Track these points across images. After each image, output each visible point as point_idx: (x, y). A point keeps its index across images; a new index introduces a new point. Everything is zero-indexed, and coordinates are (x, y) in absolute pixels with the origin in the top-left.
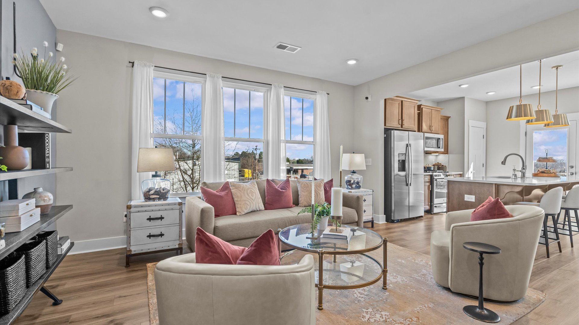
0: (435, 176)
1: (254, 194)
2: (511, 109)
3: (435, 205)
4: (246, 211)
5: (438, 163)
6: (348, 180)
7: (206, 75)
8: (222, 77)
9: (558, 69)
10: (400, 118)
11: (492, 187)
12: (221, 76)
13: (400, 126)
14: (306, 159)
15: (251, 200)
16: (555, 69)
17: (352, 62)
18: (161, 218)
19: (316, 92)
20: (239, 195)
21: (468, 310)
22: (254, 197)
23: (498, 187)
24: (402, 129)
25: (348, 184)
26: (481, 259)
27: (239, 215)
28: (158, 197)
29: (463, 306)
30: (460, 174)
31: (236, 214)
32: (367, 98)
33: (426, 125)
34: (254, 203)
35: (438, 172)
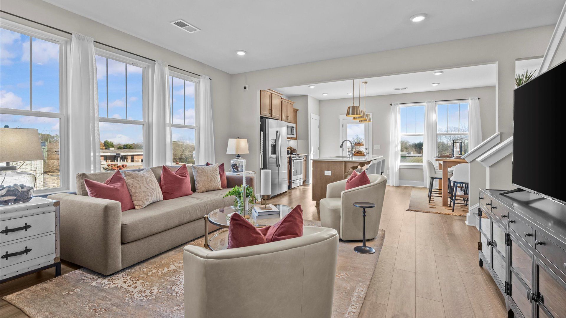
0: (293, 158)
1: (154, 183)
2: (349, 108)
3: (293, 182)
4: (147, 203)
5: (290, 147)
6: (234, 164)
7: (71, 34)
8: (94, 41)
9: (366, 84)
10: (270, 109)
11: (342, 164)
12: (93, 39)
13: (270, 115)
14: (135, 144)
15: (152, 190)
16: (364, 84)
17: (241, 54)
18: (27, 227)
19: (200, 76)
20: (137, 185)
21: (357, 249)
22: (154, 186)
23: (345, 164)
24: (272, 117)
25: (234, 167)
26: (364, 212)
27: (138, 208)
28: (15, 198)
29: (353, 249)
30: (306, 156)
31: (134, 208)
32: (245, 88)
33: (284, 115)
34: (155, 193)
35: (294, 155)
